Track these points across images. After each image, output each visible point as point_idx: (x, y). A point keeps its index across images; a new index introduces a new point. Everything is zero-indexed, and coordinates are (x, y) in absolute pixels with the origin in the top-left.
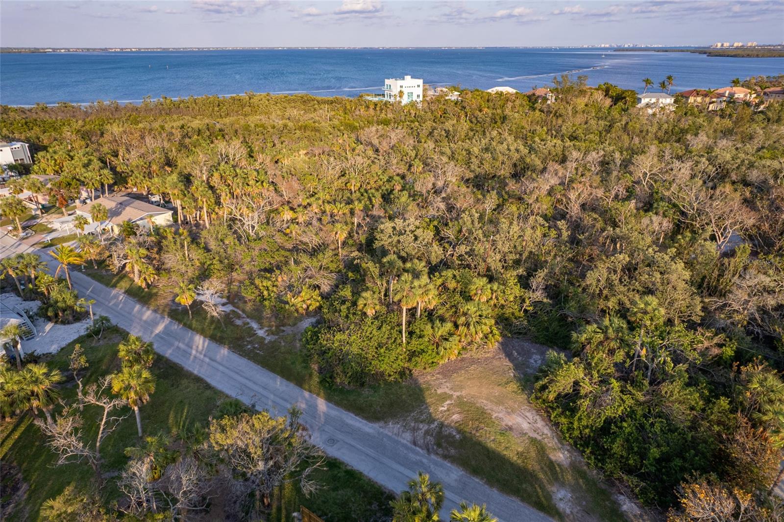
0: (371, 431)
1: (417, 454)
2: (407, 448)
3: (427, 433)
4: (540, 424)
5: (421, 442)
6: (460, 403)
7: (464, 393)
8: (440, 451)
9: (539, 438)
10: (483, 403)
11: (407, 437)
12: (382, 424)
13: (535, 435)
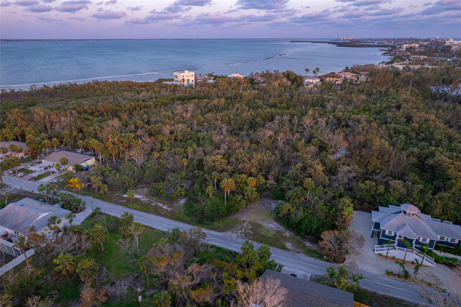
0: (222, 235)
1: (240, 240)
2: (236, 239)
3: (241, 233)
4: (278, 226)
5: (240, 236)
6: (250, 223)
7: (251, 219)
8: (247, 238)
9: (279, 230)
10: (258, 221)
11: (235, 235)
12: (225, 232)
13: (277, 229)
